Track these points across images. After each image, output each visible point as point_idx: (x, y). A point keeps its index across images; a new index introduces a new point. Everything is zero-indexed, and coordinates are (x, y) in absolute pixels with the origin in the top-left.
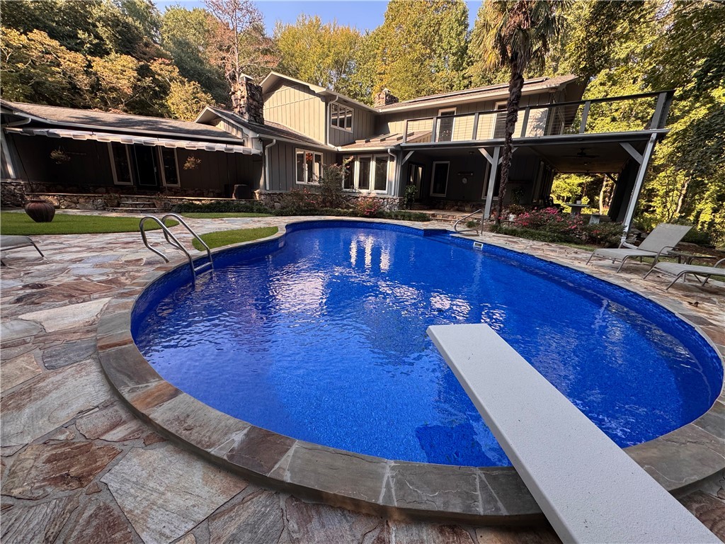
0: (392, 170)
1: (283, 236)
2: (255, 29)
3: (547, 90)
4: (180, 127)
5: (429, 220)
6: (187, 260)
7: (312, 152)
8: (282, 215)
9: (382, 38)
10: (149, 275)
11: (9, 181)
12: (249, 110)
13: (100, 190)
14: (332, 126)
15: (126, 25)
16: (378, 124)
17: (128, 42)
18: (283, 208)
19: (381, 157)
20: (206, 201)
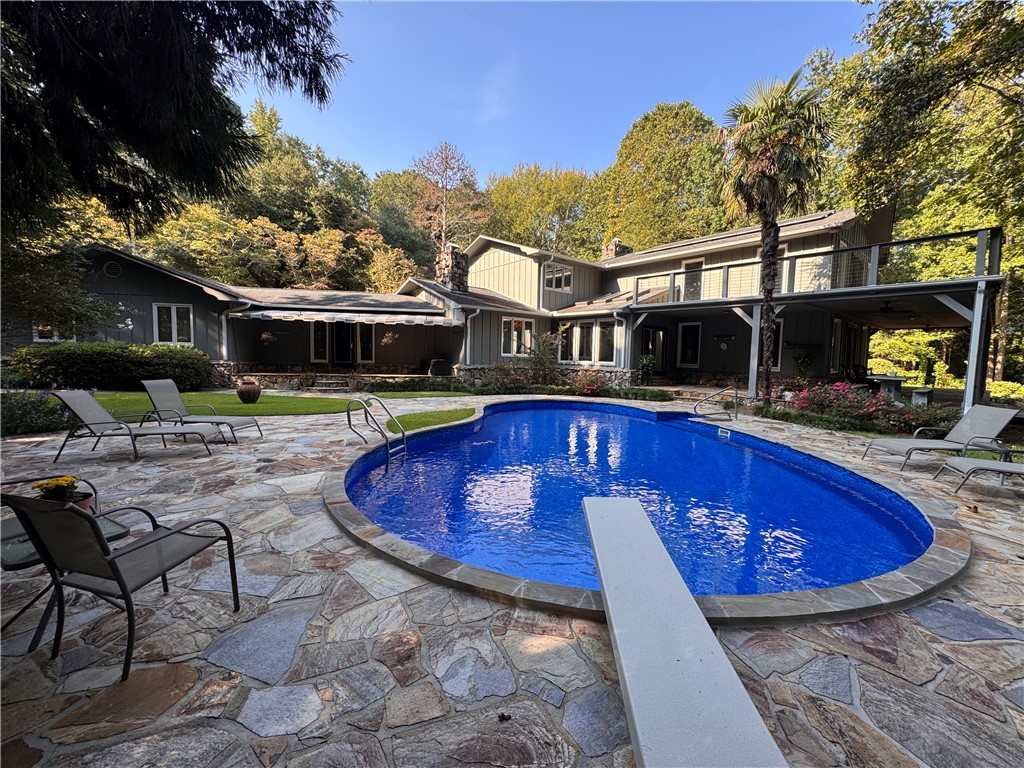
0: (621, 336)
1: (480, 419)
2: (465, 185)
3: (827, 231)
4: (381, 300)
5: (671, 399)
6: (384, 442)
7: (521, 319)
8: (482, 394)
9: (614, 179)
10: (353, 454)
11: (222, 362)
12: (452, 280)
13: (296, 368)
14: (546, 288)
15: (339, 202)
16: (604, 282)
17: (338, 216)
18: (484, 385)
19: (607, 323)
20: (400, 378)
